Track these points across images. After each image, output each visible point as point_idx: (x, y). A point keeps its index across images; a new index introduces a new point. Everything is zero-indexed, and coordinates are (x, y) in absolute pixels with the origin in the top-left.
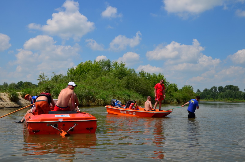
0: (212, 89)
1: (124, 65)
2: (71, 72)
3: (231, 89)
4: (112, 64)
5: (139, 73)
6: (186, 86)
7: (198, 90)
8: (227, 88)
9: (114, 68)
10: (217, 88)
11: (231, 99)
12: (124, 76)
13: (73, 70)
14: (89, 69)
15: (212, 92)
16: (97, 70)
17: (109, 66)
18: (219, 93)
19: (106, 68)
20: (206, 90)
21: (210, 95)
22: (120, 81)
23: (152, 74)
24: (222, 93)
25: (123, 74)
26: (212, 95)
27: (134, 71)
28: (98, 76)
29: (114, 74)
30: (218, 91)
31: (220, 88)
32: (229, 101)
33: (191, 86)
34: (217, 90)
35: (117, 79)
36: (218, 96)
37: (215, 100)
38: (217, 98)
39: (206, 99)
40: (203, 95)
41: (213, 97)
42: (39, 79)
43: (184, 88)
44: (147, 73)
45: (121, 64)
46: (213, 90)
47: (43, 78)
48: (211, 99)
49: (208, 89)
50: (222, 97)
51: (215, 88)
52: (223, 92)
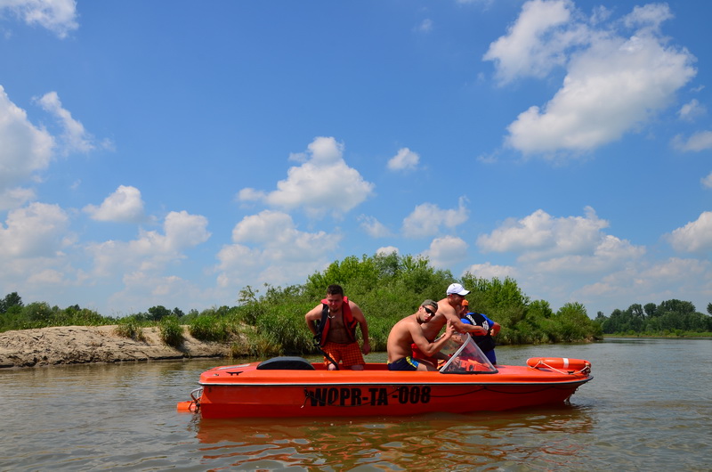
0: (630, 310)
1: (426, 262)
2: (314, 281)
3: (674, 309)
4: (400, 263)
5: (460, 279)
6: (570, 305)
7: (600, 314)
8: (666, 307)
9: (404, 271)
10: (643, 307)
11: (676, 331)
12: (425, 287)
13: (319, 277)
14: (352, 274)
15: (631, 316)
16: (369, 276)
17: (395, 265)
18: (649, 318)
19: (389, 272)
20: (617, 313)
21: (628, 323)
22: (419, 297)
23: (491, 281)
24: (654, 319)
25: (426, 281)
26: (632, 323)
27: (451, 276)
28: (370, 288)
29: (405, 281)
30: (646, 314)
31: (650, 308)
32: (674, 335)
33: (580, 303)
34: (644, 311)
35: (411, 293)
36: (645, 325)
37: (641, 334)
38: (644, 330)
39: (620, 332)
40: (611, 324)
41: (634, 329)
42: (242, 298)
43: (564, 310)
44: (478, 278)
45: (420, 261)
46: (634, 312)
47: (250, 296)
48: (631, 332)
49: (621, 310)
50: (655, 327)
51: (637, 307)
52: (657, 315)
